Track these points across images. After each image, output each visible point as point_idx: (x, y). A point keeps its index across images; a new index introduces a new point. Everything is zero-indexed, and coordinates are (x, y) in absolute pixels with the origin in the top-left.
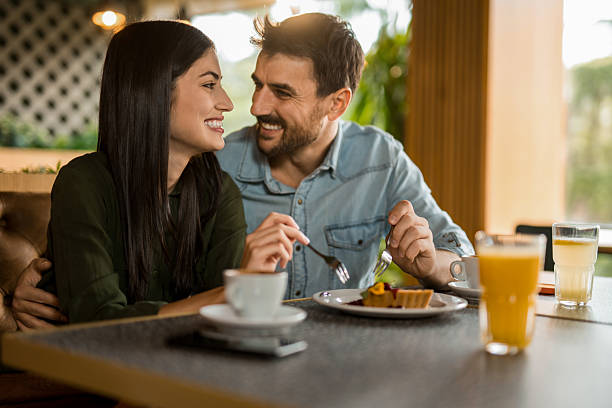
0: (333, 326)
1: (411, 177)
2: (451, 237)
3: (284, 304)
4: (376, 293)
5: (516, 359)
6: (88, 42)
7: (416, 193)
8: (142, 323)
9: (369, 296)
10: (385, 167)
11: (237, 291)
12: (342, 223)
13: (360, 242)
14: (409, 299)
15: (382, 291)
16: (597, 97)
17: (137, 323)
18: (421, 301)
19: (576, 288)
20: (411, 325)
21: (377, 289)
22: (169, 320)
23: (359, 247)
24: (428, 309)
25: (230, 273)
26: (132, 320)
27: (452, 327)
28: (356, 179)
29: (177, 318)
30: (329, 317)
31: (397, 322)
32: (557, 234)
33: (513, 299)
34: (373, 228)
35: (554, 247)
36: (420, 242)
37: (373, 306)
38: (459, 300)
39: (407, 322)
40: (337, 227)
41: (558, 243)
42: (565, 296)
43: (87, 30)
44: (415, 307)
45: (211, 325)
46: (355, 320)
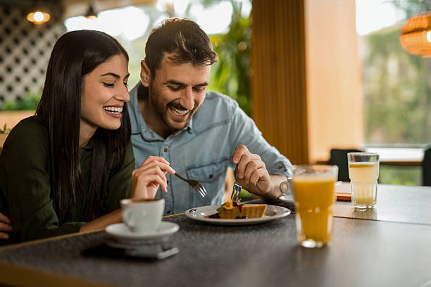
0: (198, 234)
1: (247, 127)
2: (280, 165)
3: (164, 220)
4: (228, 208)
5: (322, 251)
6: (25, 33)
7: (252, 138)
8: (65, 239)
9: (223, 211)
10: (226, 122)
11: (130, 214)
12: (197, 164)
13: (211, 176)
14: (250, 212)
15: (232, 207)
16: (385, 54)
17: (62, 240)
18: (259, 212)
19: (366, 197)
20: (252, 229)
21: (228, 206)
22: (85, 236)
23: (211, 180)
24: (265, 217)
25: (125, 202)
26: (58, 238)
27: (280, 230)
28: (205, 133)
29: (90, 234)
30: (196, 227)
31: (242, 228)
32: (352, 160)
33: (317, 210)
34: (220, 166)
35: (349, 169)
36: (258, 171)
37: (226, 218)
38: (286, 209)
39: (250, 228)
40: (194, 167)
41: (352, 166)
42: (359, 202)
43: (23, 25)
44: (255, 217)
45: (113, 238)
46: (214, 228)
